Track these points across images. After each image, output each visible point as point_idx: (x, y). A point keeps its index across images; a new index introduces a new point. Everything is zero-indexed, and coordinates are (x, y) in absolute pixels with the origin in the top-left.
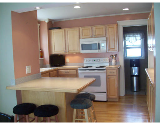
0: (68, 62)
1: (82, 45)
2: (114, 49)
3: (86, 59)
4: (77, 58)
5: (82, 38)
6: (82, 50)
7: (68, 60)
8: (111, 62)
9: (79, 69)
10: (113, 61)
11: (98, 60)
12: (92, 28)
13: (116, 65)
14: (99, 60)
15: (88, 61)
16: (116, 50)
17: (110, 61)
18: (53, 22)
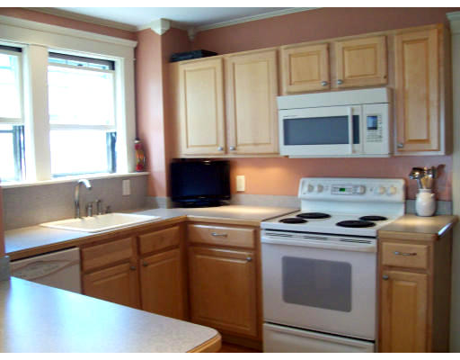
0: (243, 189)
1: (286, 122)
2: (427, 141)
3: (308, 181)
4: (274, 174)
5: (290, 93)
6: (287, 142)
7: (241, 180)
8: (415, 199)
9: (264, 225)
10: (423, 199)
11: (356, 187)
12: (329, 49)
13: (434, 215)
14: (359, 190)
15: (316, 189)
16: (434, 146)
17: (410, 193)
18: (191, 33)
